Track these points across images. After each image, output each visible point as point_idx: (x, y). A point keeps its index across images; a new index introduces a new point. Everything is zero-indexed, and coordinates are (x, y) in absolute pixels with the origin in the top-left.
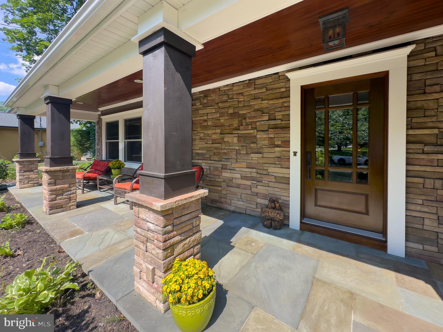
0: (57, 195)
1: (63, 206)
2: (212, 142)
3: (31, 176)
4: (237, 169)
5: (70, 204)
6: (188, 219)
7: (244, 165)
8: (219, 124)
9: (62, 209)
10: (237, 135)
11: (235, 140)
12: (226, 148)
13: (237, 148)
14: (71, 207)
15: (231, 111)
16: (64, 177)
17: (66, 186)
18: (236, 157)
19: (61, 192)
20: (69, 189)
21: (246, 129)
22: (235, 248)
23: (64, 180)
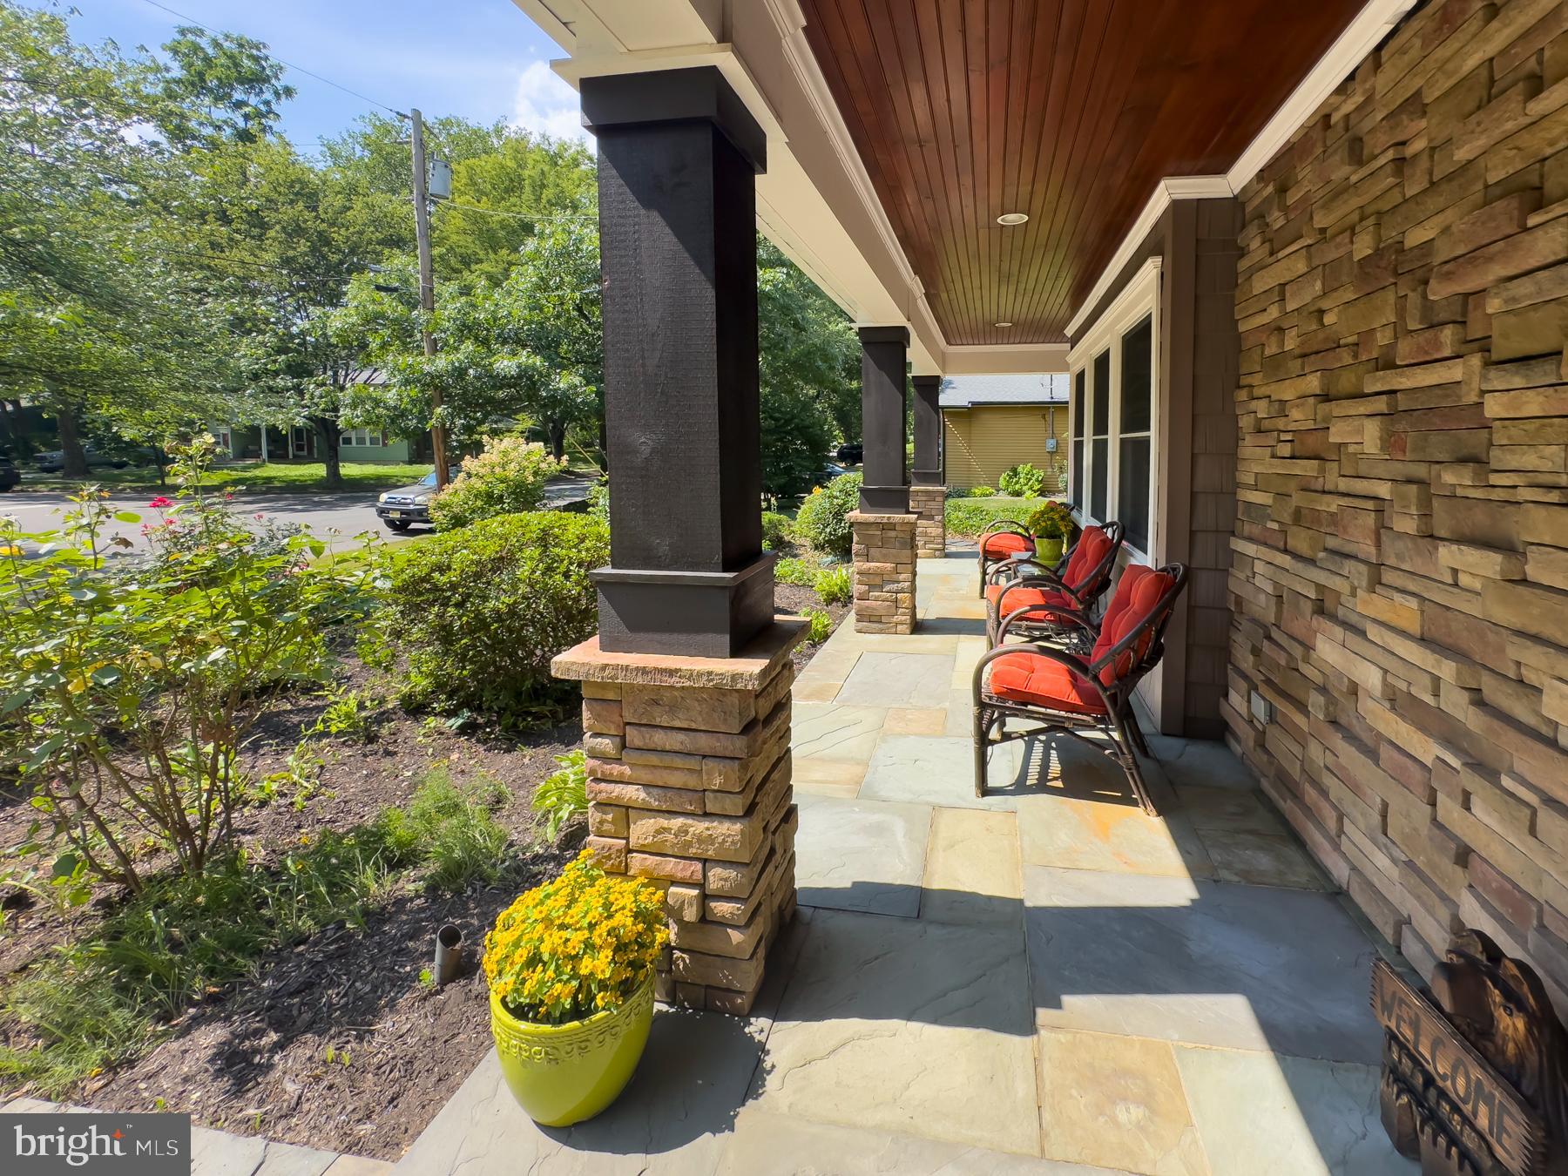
0: (872, 587)
1: (884, 620)
2: (1293, 450)
3: (929, 530)
4: (1373, 632)
5: (895, 619)
6: (677, 747)
7: (1406, 612)
8: (1321, 336)
9: (881, 626)
10: (1381, 404)
11: (1369, 437)
12: (1343, 485)
13: (1384, 490)
14: (900, 628)
15: (1363, 247)
16: (884, 543)
17: (889, 566)
18: (1373, 550)
19: (878, 581)
20: (895, 577)
21: (1427, 353)
22: (1028, 1041)
23: (884, 551)
